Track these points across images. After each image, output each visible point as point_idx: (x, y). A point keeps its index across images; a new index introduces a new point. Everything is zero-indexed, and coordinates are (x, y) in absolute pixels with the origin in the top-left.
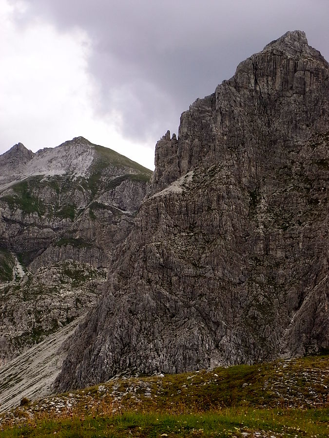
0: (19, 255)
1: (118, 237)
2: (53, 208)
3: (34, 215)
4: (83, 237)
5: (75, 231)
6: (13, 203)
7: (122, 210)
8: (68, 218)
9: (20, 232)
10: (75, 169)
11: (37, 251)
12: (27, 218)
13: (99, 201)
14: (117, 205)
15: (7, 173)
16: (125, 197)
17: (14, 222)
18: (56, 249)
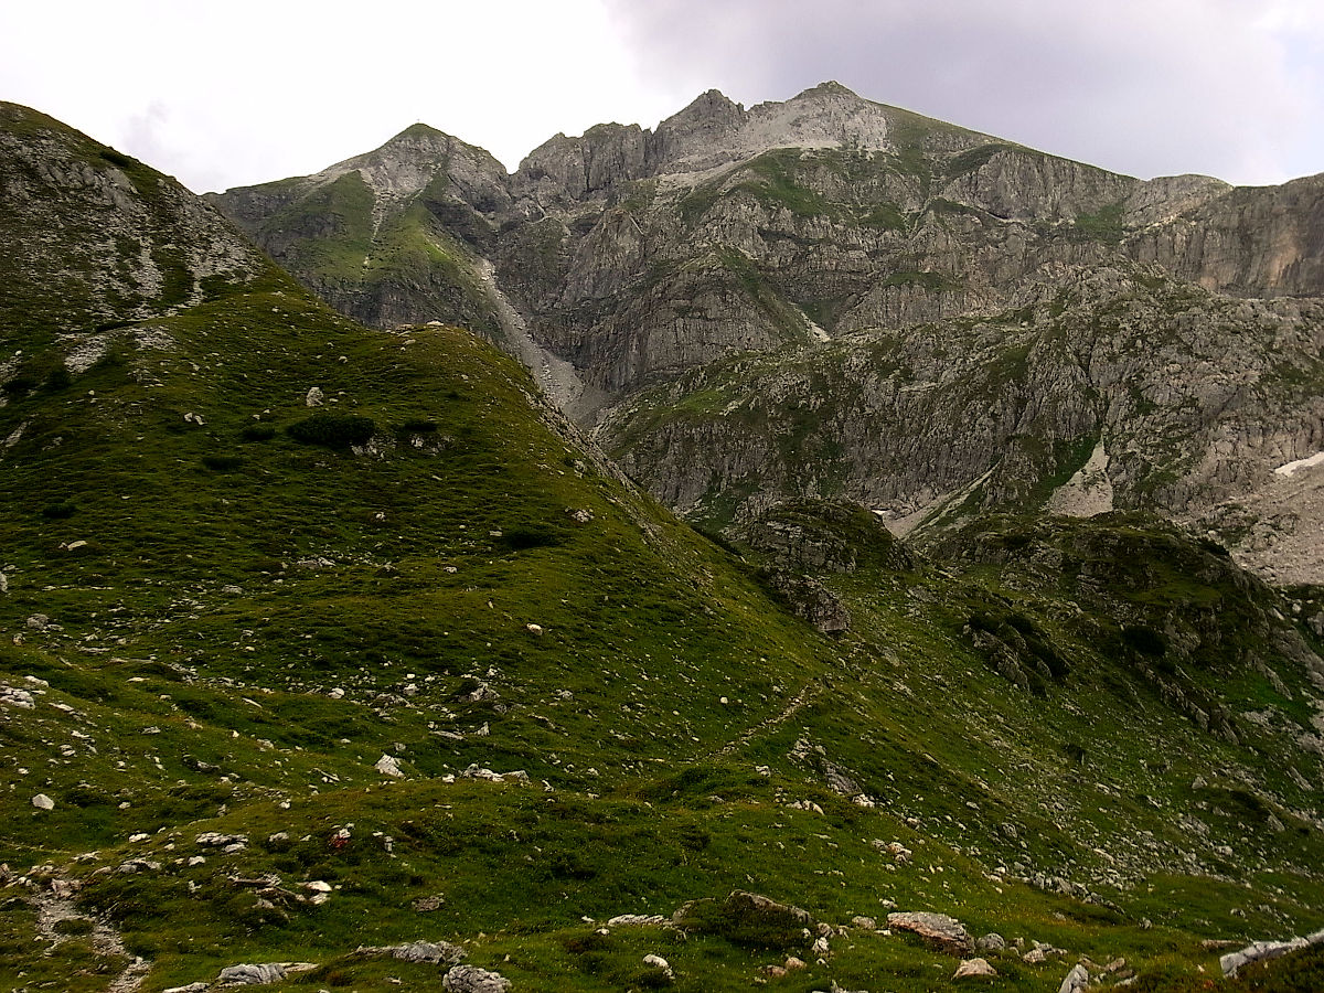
0: (806, 308)
1: (1005, 272)
2: (851, 212)
3: (823, 222)
4: (938, 270)
5: (920, 256)
6: (765, 197)
7: (1000, 217)
8: (895, 231)
9: (800, 258)
10: (857, 137)
11: (842, 299)
12: (808, 226)
13: (948, 198)
14: (985, 207)
15: (702, 148)
16: (1006, 187)
17: (782, 235)
18: (892, 293)
